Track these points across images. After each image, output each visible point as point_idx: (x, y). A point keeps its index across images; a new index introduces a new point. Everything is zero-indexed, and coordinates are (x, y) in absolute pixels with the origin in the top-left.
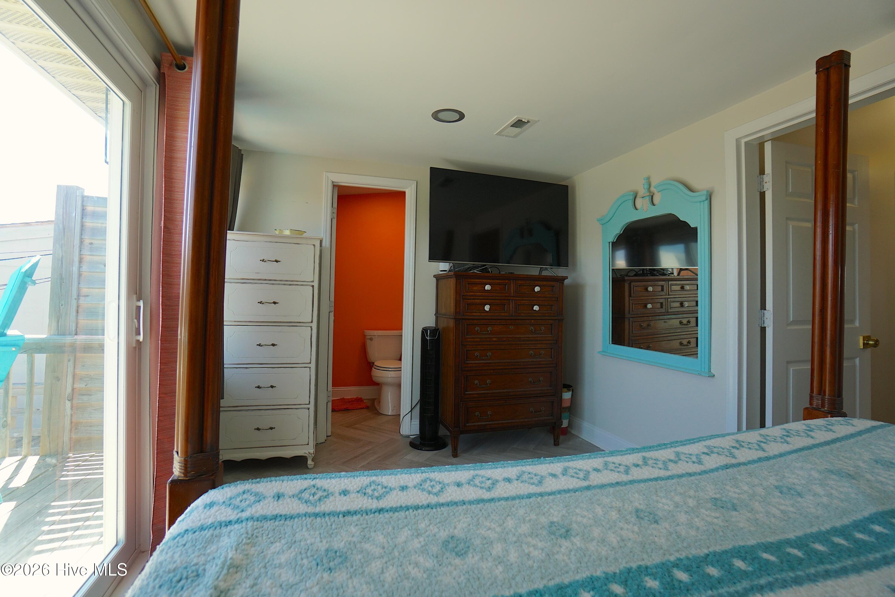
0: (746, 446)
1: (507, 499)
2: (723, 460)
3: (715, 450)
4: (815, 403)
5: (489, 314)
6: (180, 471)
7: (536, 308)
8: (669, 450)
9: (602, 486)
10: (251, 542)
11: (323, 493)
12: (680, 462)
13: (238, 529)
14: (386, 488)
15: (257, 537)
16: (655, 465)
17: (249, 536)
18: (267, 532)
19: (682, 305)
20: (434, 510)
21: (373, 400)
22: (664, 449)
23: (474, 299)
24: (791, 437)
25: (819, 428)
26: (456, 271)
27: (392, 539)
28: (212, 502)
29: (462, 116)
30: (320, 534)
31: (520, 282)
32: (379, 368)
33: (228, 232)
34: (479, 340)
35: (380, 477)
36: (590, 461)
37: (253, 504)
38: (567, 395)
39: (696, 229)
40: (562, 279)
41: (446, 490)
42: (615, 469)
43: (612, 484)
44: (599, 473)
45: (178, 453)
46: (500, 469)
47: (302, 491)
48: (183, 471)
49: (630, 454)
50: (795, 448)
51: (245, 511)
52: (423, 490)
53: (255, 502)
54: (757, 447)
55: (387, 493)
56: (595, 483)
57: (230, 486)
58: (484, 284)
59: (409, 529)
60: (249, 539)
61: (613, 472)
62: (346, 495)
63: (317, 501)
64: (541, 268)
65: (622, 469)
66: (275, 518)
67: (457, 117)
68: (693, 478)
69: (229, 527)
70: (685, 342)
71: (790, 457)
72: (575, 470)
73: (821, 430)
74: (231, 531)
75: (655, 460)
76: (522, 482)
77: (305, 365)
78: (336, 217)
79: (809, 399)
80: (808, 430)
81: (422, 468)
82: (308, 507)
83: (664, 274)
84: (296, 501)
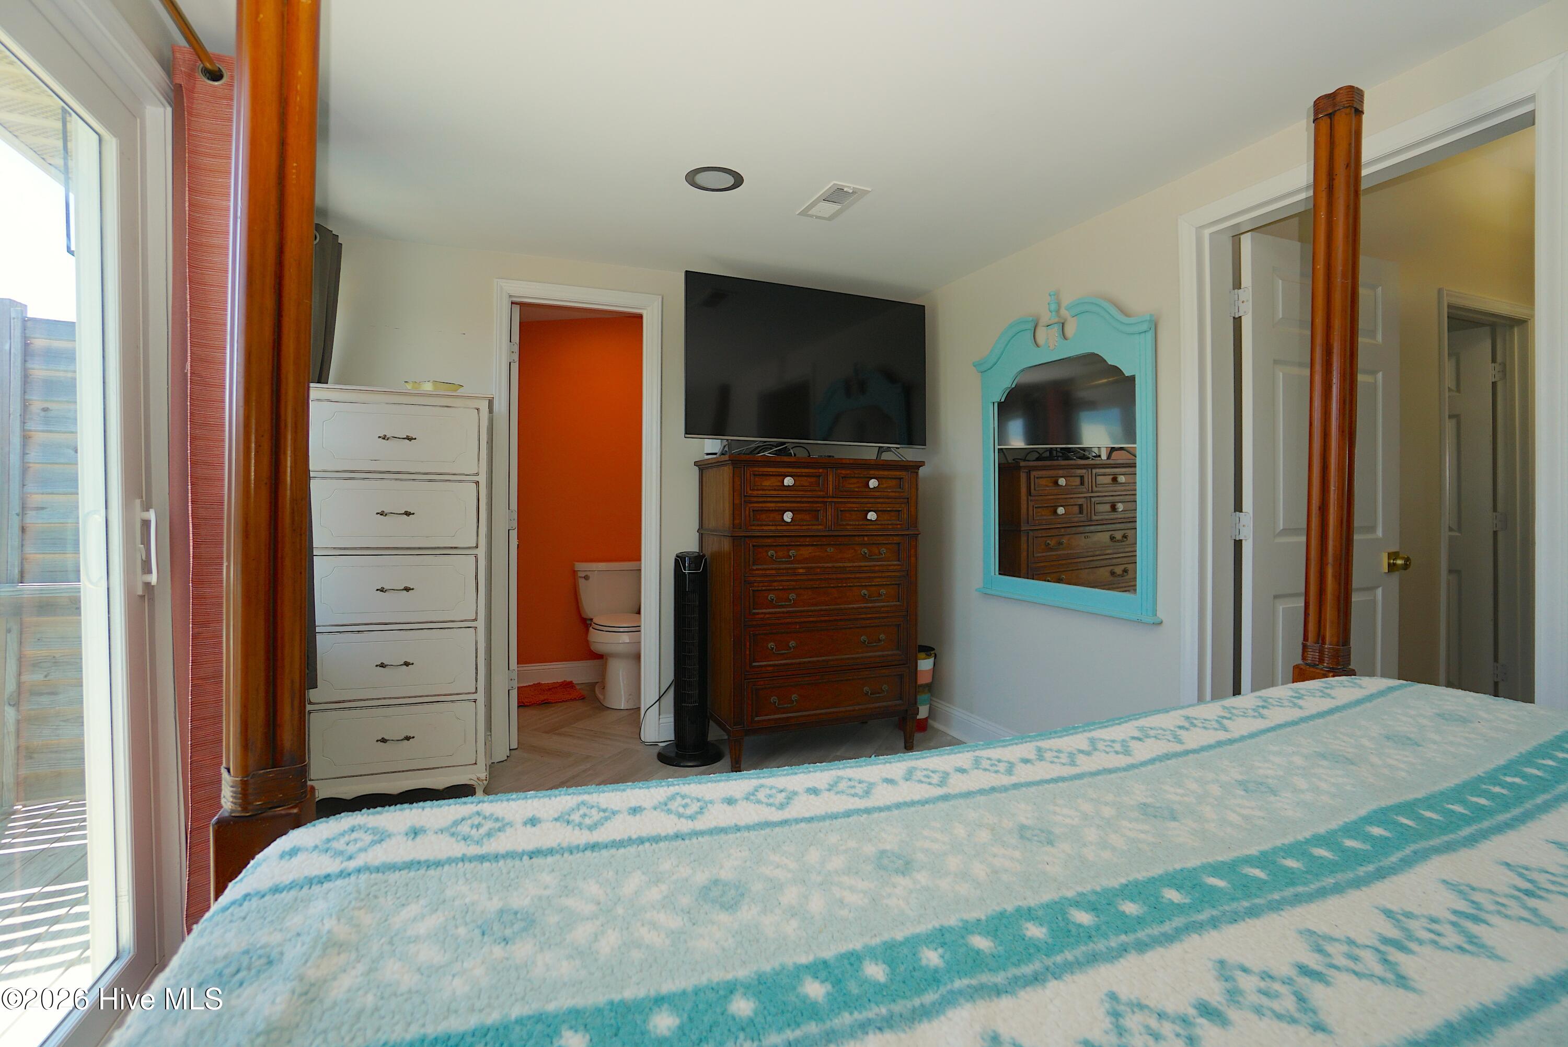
0: (1200, 725)
1: (810, 820)
2: (1163, 747)
3: (1152, 733)
4: (1310, 656)
5: (792, 528)
6: (234, 800)
7: (872, 516)
8: (1080, 736)
9: (968, 795)
10: (365, 905)
11: (494, 824)
12: (1096, 753)
13: (341, 888)
14: (604, 811)
15: (376, 897)
16: (1056, 760)
17: (362, 896)
18: (395, 888)
19: (1114, 508)
20: (687, 842)
21: (592, 686)
22: (1072, 734)
23: (764, 502)
24: (1268, 708)
25: (1312, 693)
26: (732, 454)
27: (614, 888)
28: (295, 847)
29: (738, 180)
30: (489, 888)
31: (843, 472)
32: (601, 628)
33: (312, 385)
34: (774, 572)
35: (595, 795)
36: (952, 756)
37: (369, 846)
38: (925, 665)
39: (1132, 379)
40: (915, 467)
41: (708, 810)
42: (990, 768)
43: (985, 790)
44: (965, 774)
45: (229, 771)
46: (802, 774)
47: (456, 823)
48: (241, 801)
49: (1016, 744)
50: (1272, 725)
51: (355, 858)
52: (669, 811)
53: (373, 843)
54: (1216, 726)
55: (607, 819)
56: (957, 791)
57: (327, 822)
58: (782, 475)
59: (643, 873)
60: (362, 900)
61: (988, 772)
62: (534, 826)
63: (484, 836)
64: (879, 447)
65: (1002, 767)
66: (409, 866)
67: (730, 181)
68: (1113, 776)
69: (325, 885)
70: (1118, 570)
71: (1264, 737)
72: (925, 773)
73: (1315, 696)
74: (330, 890)
75: (1056, 752)
76: (837, 793)
77: (468, 624)
78: (517, 359)
79: (1300, 651)
80: (1295, 697)
81: (670, 780)
82: (468, 846)
83: (1085, 458)
84: (445, 839)
